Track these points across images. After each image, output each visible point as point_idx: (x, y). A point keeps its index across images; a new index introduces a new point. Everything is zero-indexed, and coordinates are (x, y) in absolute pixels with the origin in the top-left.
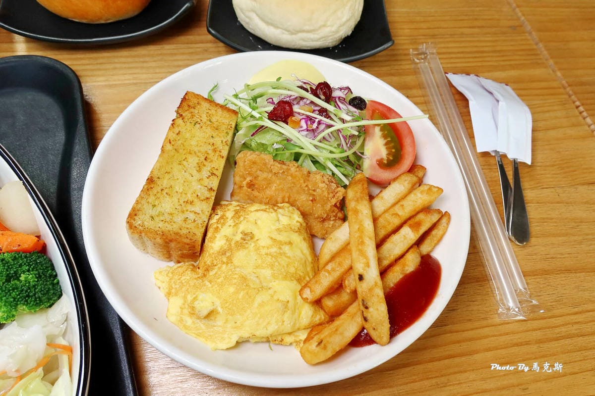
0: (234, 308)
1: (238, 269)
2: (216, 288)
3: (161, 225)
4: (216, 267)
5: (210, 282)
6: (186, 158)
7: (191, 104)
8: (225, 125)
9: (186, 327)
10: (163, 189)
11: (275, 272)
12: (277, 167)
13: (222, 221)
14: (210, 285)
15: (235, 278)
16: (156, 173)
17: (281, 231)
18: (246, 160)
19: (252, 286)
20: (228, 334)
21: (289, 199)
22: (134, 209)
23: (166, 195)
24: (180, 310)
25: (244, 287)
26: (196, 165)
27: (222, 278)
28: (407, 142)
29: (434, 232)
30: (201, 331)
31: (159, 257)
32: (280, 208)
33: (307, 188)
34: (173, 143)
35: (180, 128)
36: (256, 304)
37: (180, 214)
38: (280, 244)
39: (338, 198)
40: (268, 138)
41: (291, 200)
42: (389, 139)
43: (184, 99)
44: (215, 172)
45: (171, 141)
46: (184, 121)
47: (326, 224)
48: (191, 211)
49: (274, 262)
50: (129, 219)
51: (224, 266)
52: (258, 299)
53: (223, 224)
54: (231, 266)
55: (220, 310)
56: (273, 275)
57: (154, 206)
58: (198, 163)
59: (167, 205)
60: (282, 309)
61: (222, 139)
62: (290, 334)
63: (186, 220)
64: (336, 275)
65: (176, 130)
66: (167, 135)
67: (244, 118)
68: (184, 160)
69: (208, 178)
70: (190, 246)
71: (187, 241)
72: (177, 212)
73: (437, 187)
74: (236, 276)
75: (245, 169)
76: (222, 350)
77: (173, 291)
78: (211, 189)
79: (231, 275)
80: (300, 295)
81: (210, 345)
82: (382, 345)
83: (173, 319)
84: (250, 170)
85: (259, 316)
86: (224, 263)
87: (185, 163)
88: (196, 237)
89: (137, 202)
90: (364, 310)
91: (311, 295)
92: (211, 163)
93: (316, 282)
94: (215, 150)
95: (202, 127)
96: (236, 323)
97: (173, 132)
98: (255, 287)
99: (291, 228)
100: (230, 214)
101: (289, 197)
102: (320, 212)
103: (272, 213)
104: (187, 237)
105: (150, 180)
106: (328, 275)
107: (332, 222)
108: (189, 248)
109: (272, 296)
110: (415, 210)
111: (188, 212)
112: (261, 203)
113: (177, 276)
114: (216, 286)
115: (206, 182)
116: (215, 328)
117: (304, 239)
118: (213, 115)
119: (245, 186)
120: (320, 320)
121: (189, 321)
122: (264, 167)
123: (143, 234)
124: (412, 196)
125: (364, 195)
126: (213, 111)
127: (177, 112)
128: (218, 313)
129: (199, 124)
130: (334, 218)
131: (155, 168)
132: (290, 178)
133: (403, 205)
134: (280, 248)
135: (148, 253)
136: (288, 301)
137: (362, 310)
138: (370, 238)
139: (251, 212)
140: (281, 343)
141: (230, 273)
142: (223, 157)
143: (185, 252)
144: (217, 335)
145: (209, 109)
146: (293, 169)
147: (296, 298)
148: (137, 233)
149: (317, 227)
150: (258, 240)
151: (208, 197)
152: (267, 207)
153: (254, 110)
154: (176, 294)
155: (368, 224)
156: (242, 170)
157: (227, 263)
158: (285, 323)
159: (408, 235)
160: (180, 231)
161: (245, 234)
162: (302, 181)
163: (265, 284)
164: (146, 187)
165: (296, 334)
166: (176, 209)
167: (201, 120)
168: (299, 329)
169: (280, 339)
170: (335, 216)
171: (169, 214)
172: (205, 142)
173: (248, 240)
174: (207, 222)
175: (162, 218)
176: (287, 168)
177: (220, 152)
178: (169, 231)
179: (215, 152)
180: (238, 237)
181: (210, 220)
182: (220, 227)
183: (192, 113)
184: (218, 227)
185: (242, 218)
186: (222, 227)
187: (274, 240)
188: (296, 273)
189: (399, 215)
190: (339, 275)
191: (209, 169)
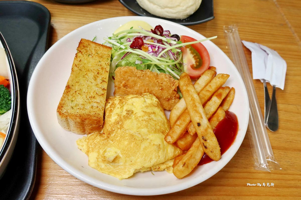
0: (129, 153)
1: (127, 131)
2: (116, 143)
3: (78, 111)
4: (114, 132)
5: (112, 140)
6: (87, 74)
7: (84, 45)
8: (105, 55)
9: (101, 169)
10: (76, 92)
11: (150, 129)
12: (140, 73)
13: (113, 106)
14: (112, 143)
15: (127, 136)
16: (70, 84)
17: (148, 107)
18: (121, 71)
19: (137, 139)
20: (128, 169)
21: (148, 90)
22: (60, 104)
23: (78, 95)
24: (96, 160)
25: (133, 140)
26: (93, 77)
27: (119, 137)
28: (205, 54)
29: (228, 99)
30: (111, 170)
31: (78, 132)
32: (144, 95)
33: (157, 83)
34: (78, 66)
35: (80, 58)
36: (142, 149)
37: (89, 104)
38: (149, 114)
39: (176, 86)
40: (131, 60)
41: (149, 91)
42: (195, 54)
43: (80, 43)
44: (104, 80)
45: (77, 65)
46: (82, 54)
47: (170, 101)
48: (94, 102)
49: (148, 124)
50: (59, 109)
51: (119, 130)
52: (143, 146)
53: (114, 107)
54: (123, 129)
55: (121, 155)
56: (149, 131)
57: (72, 101)
58: (94, 76)
59: (80, 100)
60: (157, 149)
61: (106, 62)
62: (163, 163)
63: (92, 107)
64: (183, 126)
65: (79, 59)
66: (74, 62)
67: (116, 50)
68: (86, 75)
69: (101, 83)
70: (97, 121)
71: (95, 118)
72: (86, 103)
73: (226, 74)
74: (127, 135)
75: (121, 77)
76: (126, 178)
77: (91, 149)
78: (104, 89)
79: (124, 134)
80: (165, 140)
81: (118, 177)
82: (216, 161)
83: (93, 165)
84: (124, 77)
85: (145, 155)
86: (119, 128)
87: (86, 76)
88: (100, 116)
89: (62, 100)
90: (204, 142)
91: (172, 139)
92: (102, 75)
93: (173, 132)
94: (102, 68)
95: (93, 57)
96: (131, 161)
97: (77, 60)
98: (140, 139)
99: (153, 105)
100: (117, 102)
101: (148, 89)
102: (166, 95)
103: (141, 98)
104: (95, 116)
105: (68, 87)
106: (179, 127)
107: (173, 100)
108: (97, 122)
109: (150, 143)
110: (217, 87)
111: (93, 103)
112: (133, 94)
113: (91, 140)
114: (116, 142)
115: (100, 85)
116: (119, 167)
117: (161, 110)
118: (98, 50)
119: (122, 86)
120: (178, 153)
121: (103, 165)
122: (132, 74)
123: (68, 117)
124: (214, 81)
125: (190, 82)
126: (98, 48)
127: (78, 50)
128: (120, 158)
129: (91, 55)
130: (174, 98)
131: (70, 80)
132: (147, 78)
133: (210, 86)
134: (149, 116)
135: (70, 131)
136: (160, 144)
137: (203, 143)
138: (199, 103)
139: (129, 99)
140: (158, 170)
141: (123, 134)
142: (107, 72)
143: (94, 125)
144: (121, 171)
145: (95, 47)
146: (148, 73)
147: (163, 143)
148: (65, 117)
149: (166, 104)
150: (136, 113)
151: (103, 93)
152: (137, 95)
153: (122, 45)
154: (93, 151)
155: (196, 97)
156: (119, 78)
157: (121, 129)
158: (160, 157)
159: (216, 101)
160: (90, 113)
161: (128, 111)
162: (155, 79)
163: (144, 137)
164: (66, 91)
165: (166, 163)
166: (85, 101)
167: (92, 53)
168: (168, 160)
169: (158, 167)
170: (175, 97)
171: (82, 104)
172: (96, 65)
173: (131, 114)
174: (104, 107)
175: (78, 107)
176: (145, 73)
177: (105, 69)
178: (84, 114)
179: (103, 69)
180: (124, 113)
181: (106, 107)
182: (113, 109)
183: (86, 49)
184: (111, 109)
185: (124, 103)
186: (114, 109)
187: (145, 112)
188: (160, 129)
189: (210, 91)
190: (184, 126)
191: (101, 78)
